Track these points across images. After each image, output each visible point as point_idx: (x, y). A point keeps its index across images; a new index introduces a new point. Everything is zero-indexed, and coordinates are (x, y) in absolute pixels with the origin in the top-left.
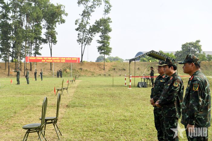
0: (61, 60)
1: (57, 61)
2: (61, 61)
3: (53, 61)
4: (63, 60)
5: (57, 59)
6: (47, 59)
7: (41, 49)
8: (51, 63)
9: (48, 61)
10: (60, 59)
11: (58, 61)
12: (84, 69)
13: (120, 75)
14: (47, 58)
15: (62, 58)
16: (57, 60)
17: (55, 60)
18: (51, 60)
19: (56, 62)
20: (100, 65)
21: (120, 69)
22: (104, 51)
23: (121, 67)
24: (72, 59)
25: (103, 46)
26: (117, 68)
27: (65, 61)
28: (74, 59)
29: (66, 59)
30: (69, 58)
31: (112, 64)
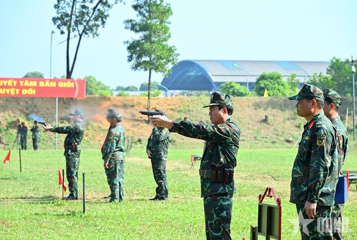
0: (21, 88)
1: (8, 91)
2: (20, 92)
4: (27, 88)
5: (10, 83)
10: (18, 84)
11: (12, 91)
15: (24, 80)
16: (7, 87)
17: (3, 87)
19: (5, 94)
20: (133, 106)
21: (203, 120)
22: (147, 59)
23: (206, 114)
24: (57, 84)
25: (147, 42)
26: (191, 118)
27: (34, 91)
28: (65, 86)
29: (38, 84)
30: (49, 82)
31: (174, 104)
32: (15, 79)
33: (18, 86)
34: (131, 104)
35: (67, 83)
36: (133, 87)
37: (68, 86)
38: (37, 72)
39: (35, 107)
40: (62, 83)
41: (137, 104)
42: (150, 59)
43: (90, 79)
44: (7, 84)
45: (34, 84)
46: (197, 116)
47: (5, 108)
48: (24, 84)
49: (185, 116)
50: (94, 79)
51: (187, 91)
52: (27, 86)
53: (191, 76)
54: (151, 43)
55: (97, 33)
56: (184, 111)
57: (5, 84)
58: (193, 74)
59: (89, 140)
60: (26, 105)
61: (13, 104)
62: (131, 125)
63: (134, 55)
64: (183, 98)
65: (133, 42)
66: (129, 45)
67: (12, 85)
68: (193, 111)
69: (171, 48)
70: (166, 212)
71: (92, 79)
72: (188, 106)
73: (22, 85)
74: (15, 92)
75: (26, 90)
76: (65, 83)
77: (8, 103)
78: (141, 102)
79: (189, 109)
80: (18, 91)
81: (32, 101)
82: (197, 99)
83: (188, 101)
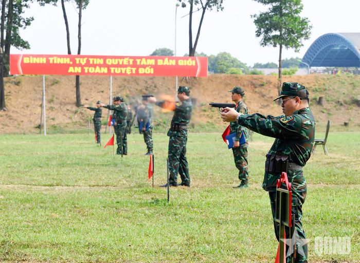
0: (138, 67)
1: (123, 70)
2: (137, 71)
3: (109, 70)
4: (144, 67)
5: (125, 61)
6: (88, 64)
7: (28, 23)
8: (78, 77)
9: (92, 70)
10: (135, 62)
11: (128, 71)
12: (203, 102)
13: (346, 124)
14: (88, 61)
15: (141, 58)
16: (123, 66)
17: (118, 66)
18: (100, 66)
19: (121, 74)
20: (263, 85)
21: (340, 100)
22: (278, 33)
23: (344, 94)
24: (177, 62)
25: (277, 14)
26: (327, 97)
27: (152, 69)
28: (185, 64)
29: (156, 62)
30: (169, 60)
31: (308, 83)
32: (131, 57)
33: (134, 65)
34: (260, 83)
35: (188, 61)
36: (272, 64)
37: (188, 64)
38: (166, 49)
39: (155, 87)
40: (182, 61)
41: (267, 83)
42: (281, 33)
43: (225, 56)
44: (123, 62)
45: (152, 62)
46: (334, 96)
47: (122, 88)
48: (140, 62)
49: (321, 96)
50: (229, 56)
51: (332, 68)
52: (144, 65)
53: (336, 51)
54: (282, 15)
55: (222, 6)
56: (319, 90)
57: (121, 63)
58: (338, 48)
59: (214, 123)
60: (146, 85)
61: (132, 84)
62: (260, 106)
63: (262, 30)
64: (319, 76)
65: (261, 15)
66: (256, 19)
67: (128, 64)
68: (329, 90)
69: (303, 20)
70: (258, 200)
71: (227, 56)
72: (324, 84)
73: (138, 63)
74: (132, 71)
75: (143, 69)
76: (185, 61)
77: (126, 83)
78: (272, 81)
79: (324, 87)
80: (134, 70)
81: (152, 80)
82: (334, 77)
83: (324, 79)
